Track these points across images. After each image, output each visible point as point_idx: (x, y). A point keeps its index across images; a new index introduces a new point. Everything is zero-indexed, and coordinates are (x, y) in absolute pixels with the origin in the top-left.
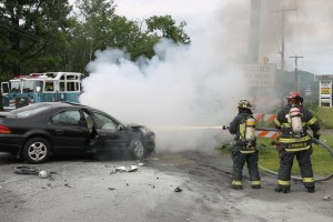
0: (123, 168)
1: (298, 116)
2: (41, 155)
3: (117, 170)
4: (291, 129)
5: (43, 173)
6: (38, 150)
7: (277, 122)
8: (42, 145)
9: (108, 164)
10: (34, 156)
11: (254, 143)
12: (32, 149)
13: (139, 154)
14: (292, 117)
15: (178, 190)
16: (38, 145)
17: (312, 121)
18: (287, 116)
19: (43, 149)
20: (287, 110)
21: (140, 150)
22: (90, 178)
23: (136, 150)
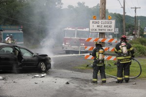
0: (37, 75)
1: (125, 46)
3: (35, 77)
4: (122, 52)
7: (116, 50)
11: (103, 61)
13: (44, 70)
14: (122, 47)
15: (68, 83)
17: (131, 49)
18: (120, 47)
20: (120, 44)
21: (43, 67)
22: (23, 80)
23: (42, 67)
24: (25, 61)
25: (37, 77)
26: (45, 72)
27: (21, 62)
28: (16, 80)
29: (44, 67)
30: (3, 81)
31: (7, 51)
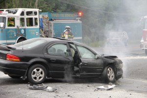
0: (102, 87)
2: (40, 78)
3: (99, 89)
5: (49, 88)
6: (38, 74)
8: (41, 70)
9: (90, 85)
10: (35, 78)
12: (34, 73)
13: (111, 79)
16: (38, 70)
19: (41, 73)
21: (111, 75)
22: (81, 93)
23: (108, 75)
24: (84, 64)
25: (102, 89)
26: (114, 82)
27: (78, 67)
28: (71, 93)
29: (113, 74)
30: (54, 94)
31: (59, 50)
